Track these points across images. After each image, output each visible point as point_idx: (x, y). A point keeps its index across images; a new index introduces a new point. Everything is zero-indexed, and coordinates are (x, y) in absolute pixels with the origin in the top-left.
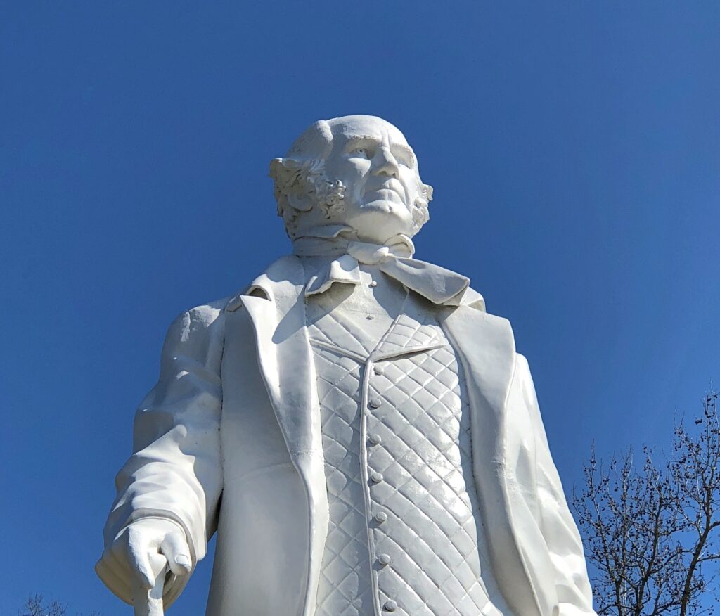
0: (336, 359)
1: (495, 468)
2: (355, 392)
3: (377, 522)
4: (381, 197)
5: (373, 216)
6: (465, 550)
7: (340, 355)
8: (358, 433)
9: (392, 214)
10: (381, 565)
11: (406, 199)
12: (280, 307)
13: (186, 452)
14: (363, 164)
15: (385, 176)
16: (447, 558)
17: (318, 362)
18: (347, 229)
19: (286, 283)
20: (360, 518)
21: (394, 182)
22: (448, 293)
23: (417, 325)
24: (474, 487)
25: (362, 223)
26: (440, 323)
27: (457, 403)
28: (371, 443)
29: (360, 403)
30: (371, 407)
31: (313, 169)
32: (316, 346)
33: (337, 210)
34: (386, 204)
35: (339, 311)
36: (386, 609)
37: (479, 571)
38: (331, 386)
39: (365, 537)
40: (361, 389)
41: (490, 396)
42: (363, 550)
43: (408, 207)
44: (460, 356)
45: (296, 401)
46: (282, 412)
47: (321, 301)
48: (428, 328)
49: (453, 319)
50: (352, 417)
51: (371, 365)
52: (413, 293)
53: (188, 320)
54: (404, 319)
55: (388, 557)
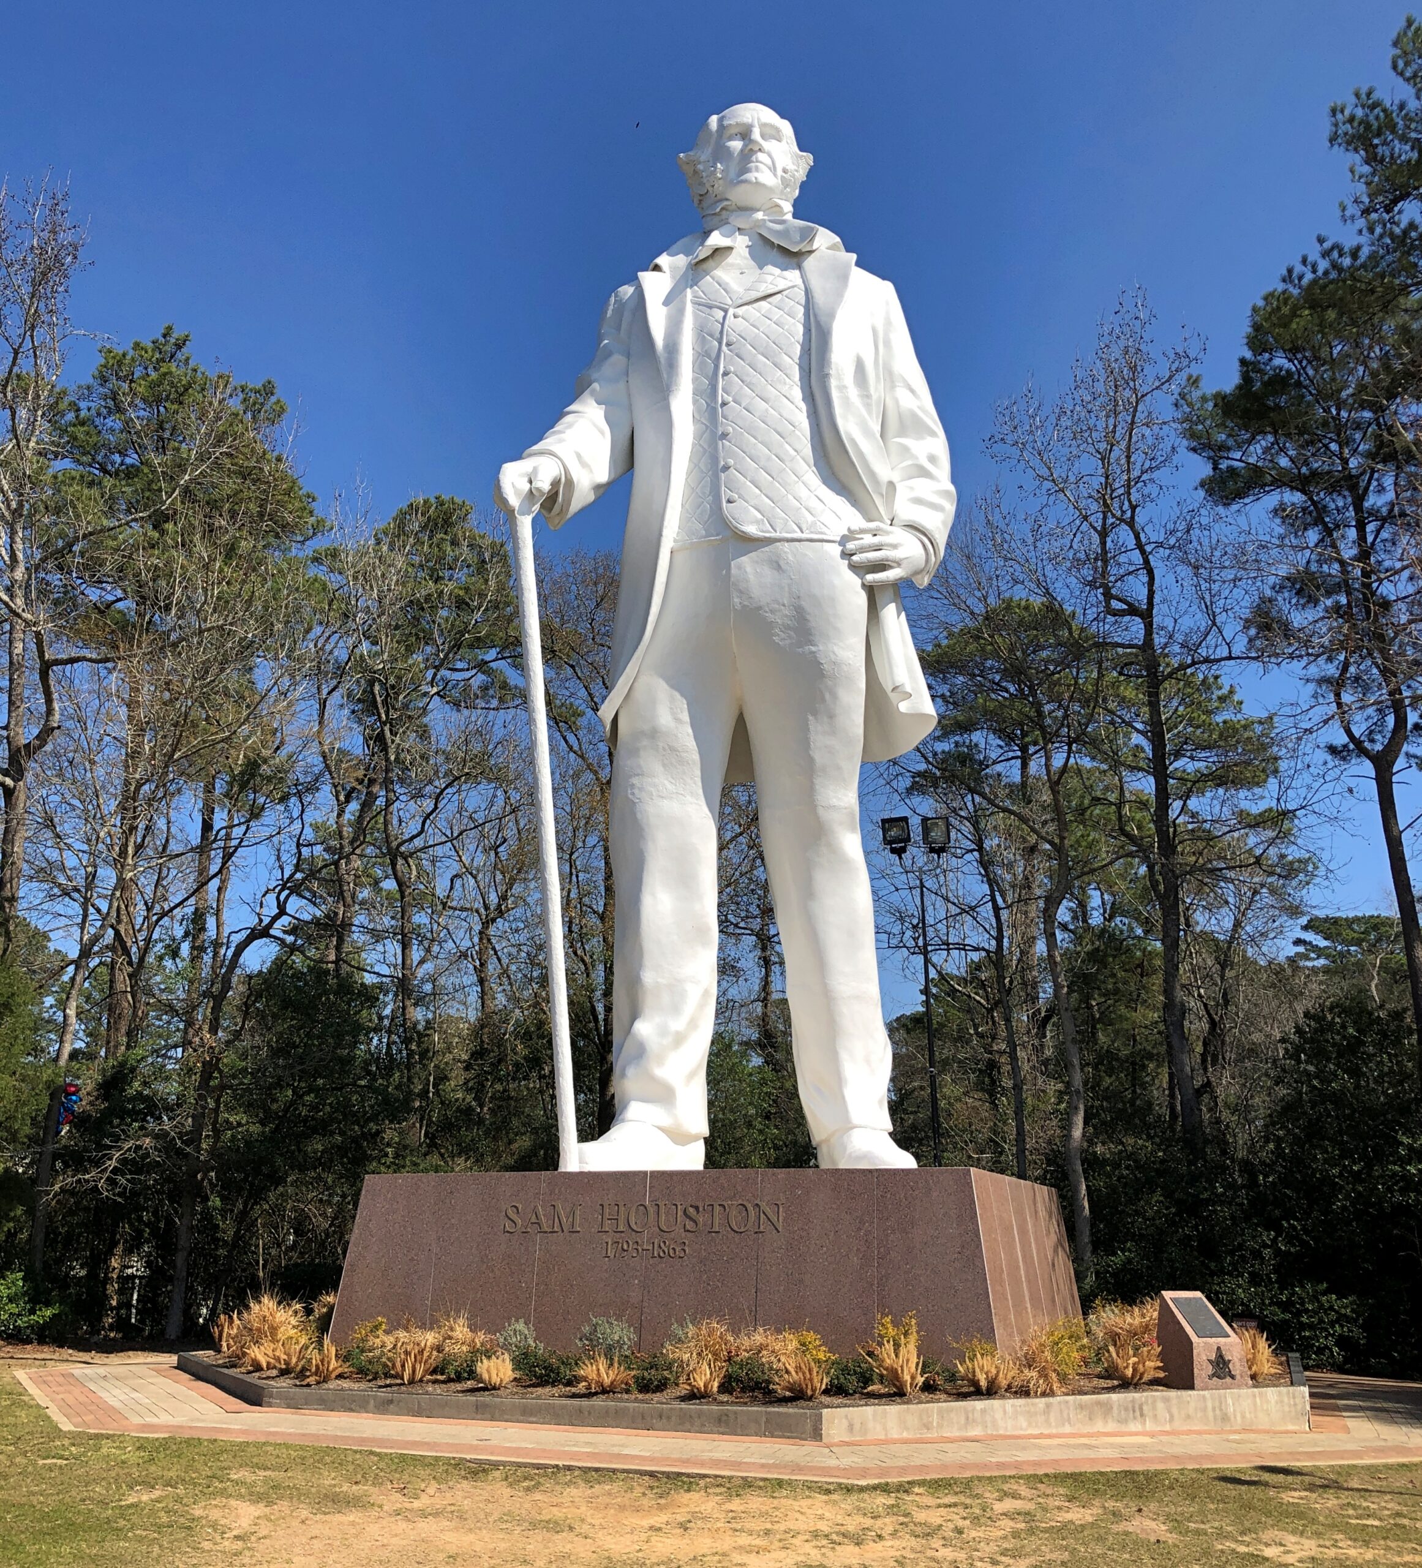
0: (707, 310)
1: (824, 378)
2: (717, 335)
3: (724, 436)
4: (748, 171)
5: (743, 186)
6: (798, 447)
7: (710, 307)
8: (717, 367)
9: (758, 183)
10: (726, 468)
11: (773, 169)
12: (673, 277)
13: (599, 403)
14: (736, 145)
15: (752, 152)
16: (782, 456)
17: (695, 316)
18: (725, 203)
19: (681, 256)
20: (713, 433)
21: (761, 156)
22: (802, 240)
23: (777, 271)
24: (809, 397)
25: (738, 195)
26: (799, 267)
27: (800, 329)
28: (725, 374)
29: (720, 343)
30: (728, 345)
31: (703, 158)
32: (694, 303)
33: (719, 187)
34: (751, 176)
35: (719, 273)
36: (729, 501)
37: (812, 462)
38: (702, 332)
39: (716, 449)
40: (721, 332)
41: (823, 319)
42: (714, 458)
43: (775, 175)
44: (808, 292)
45: (672, 348)
46: (662, 360)
47: (705, 266)
48: (786, 273)
49: (809, 263)
50: (714, 355)
51: (731, 312)
52: (779, 246)
53: (613, 299)
54: (770, 268)
55: (731, 462)
